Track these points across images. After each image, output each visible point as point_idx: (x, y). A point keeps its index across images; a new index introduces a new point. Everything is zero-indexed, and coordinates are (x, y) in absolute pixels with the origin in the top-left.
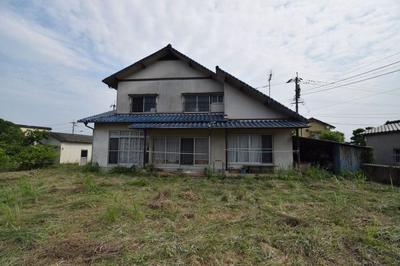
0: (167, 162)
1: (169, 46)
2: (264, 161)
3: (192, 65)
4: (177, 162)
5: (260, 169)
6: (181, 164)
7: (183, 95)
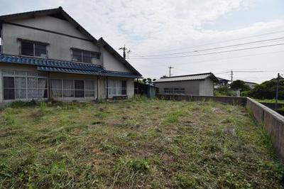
0: (65, 96)
1: (60, 8)
2: (123, 94)
3: (78, 28)
4: (72, 96)
5: (121, 98)
6: (76, 97)
7: (72, 49)
